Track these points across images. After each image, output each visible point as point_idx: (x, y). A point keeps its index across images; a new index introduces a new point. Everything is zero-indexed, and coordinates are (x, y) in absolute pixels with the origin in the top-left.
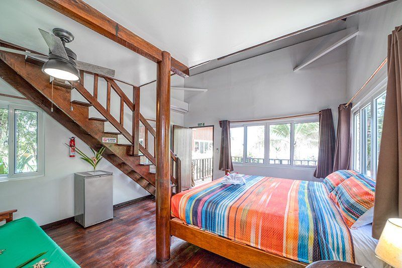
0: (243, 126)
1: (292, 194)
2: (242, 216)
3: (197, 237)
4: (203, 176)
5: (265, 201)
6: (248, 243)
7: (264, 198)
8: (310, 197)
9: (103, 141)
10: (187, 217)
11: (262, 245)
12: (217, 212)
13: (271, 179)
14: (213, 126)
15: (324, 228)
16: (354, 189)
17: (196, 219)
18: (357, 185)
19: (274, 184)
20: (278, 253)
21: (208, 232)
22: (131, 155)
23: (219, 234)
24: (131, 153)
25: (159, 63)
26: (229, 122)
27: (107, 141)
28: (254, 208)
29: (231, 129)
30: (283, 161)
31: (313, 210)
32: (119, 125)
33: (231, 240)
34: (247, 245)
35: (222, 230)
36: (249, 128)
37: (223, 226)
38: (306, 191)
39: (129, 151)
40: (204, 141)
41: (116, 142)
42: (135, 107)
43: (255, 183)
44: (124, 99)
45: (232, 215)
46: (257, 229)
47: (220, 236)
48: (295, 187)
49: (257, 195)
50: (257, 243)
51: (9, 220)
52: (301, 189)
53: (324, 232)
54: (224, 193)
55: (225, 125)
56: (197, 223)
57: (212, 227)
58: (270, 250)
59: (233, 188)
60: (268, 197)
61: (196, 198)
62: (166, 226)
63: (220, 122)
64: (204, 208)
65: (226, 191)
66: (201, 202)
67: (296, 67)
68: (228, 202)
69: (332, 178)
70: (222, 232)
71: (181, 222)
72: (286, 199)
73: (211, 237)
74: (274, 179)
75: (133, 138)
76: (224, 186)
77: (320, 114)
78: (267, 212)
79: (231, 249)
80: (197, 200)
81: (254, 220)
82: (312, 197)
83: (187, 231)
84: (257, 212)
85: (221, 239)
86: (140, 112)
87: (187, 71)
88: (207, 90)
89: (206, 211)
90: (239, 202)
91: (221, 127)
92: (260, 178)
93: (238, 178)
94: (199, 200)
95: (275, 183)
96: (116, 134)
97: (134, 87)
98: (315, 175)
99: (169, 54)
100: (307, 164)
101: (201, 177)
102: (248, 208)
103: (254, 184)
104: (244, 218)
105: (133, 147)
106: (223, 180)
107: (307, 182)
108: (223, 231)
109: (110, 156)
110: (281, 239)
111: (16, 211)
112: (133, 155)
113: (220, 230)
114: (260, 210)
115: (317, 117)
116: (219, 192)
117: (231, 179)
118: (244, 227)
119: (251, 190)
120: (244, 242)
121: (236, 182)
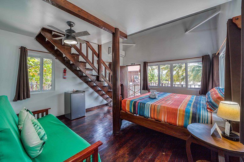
14: (140, 65)
25: (113, 34)
52: (191, 100)
111: (50, 108)
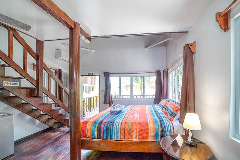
0: (118, 76)
1: (148, 112)
2: (128, 126)
3: (101, 145)
4: (90, 109)
5: (137, 117)
6: (132, 140)
7: (136, 115)
8: (155, 112)
9: (4, 85)
10: (93, 134)
11: (139, 139)
12: (114, 127)
13: (135, 106)
14: (99, 75)
16: (172, 106)
17: (100, 134)
18: (173, 104)
19: (138, 109)
20: (147, 140)
21: (108, 140)
22: (34, 97)
23: (115, 139)
24: (35, 95)
26: (110, 74)
27: (9, 85)
28: (134, 121)
30: (138, 96)
31: (159, 117)
32: (23, 71)
33: (122, 141)
34: (131, 141)
35: (117, 137)
36: (122, 78)
37: (118, 134)
38: (153, 110)
39: (33, 93)
40: (88, 85)
41: (18, 85)
42: (38, 57)
43: (129, 109)
44: (27, 49)
45: (123, 127)
46: (136, 131)
47: (115, 140)
48: (148, 109)
49: (132, 114)
50: (136, 138)
52: (151, 109)
53: (164, 125)
54: (115, 116)
55: (107, 75)
56: (101, 137)
57: (110, 137)
58: (142, 140)
59: (118, 113)
60: (138, 115)
61: (99, 121)
62: (79, 143)
63: (104, 73)
64: (106, 126)
65: (115, 115)
66: (103, 124)
67: (146, 47)
68: (119, 120)
69: (162, 103)
71: (88, 139)
72: (146, 114)
73: (111, 143)
74: (137, 106)
75: (38, 83)
76: (112, 113)
77: (156, 73)
78: (140, 122)
79: (123, 146)
80: (99, 123)
81: (135, 127)
82: (156, 112)
83: (94, 143)
84: (136, 123)
85: (117, 142)
86: (44, 62)
87: (89, 38)
88: (95, 51)
89: (107, 128)
90: (125, 119)
91: (105, 76)
92: (130, 106)
93: (120, 107)
94: (101, 123)
95: (138, 108)
96: (19, 79)
98: (154, 103)
99: (79, 25)
100: (149, 97)
102: (131, 121)
103: (128, 110)
104: (130, 127)
105: (38, 90)
106: (110, 109)
108: (118, 137)
112: (37, 96)
113: (116, 137)
114: (137, 122)
116: (111, 116)
117: (115, 107)
118: (130, 131)
119: (128, 112)
120: (130, 140)
121: (119, 109)
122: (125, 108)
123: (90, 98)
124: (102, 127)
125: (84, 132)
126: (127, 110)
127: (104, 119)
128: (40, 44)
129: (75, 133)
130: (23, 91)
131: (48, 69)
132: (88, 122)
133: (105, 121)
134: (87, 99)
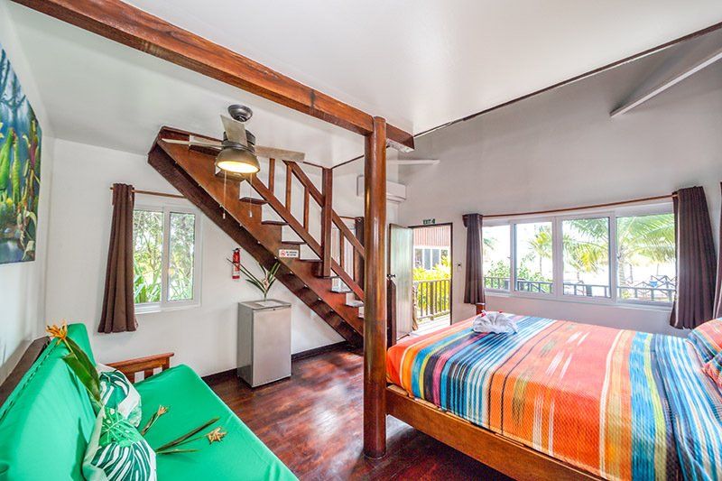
0: (509, 222)
1: (614, 358)
2: (517, 393)
3: (432, 421)
4: (432, 313)
5: (559, 369)
6: (528, 443)
7: (556, 362)
8: (656, 367)
9: (280, 256)
10: (415, 385)
11: (556, 448)
12: (469, 381)
13: (569, 325)
15: (689, 432)
17: (431, 390)
19: (575, 336)
20: (589, 469)
21: (452, 415)
22: (318, 277)
23: (473, 421)
24: (319, 274)
26: (482, 216)
27: (286, 256)
28: (539, 379)
29: (483, 228)
30: (593, 288)
31: (665, 395)
32: (302, 230)
33: (494, 433)
34: (525, 446)
35: (477, 414)
36: (520, 227)
37: (480, 407)
38: (647, 356)
39: (316, 269)
40: (432, 248)
41: (297, 256)
42: (324, 200)
43: (536, 333)
44: (309, 188)
45: (497, 389)
46: (545, 419)
47: (472, 423)
48: (622, 345)
49: (543, 355)
50: (545, 445)
51: (166, 367)
54: (478, 349)
55: (472, 222)
56: (433, 399)
57: (458, 407)
58: (573, 462)
59: (491, 340)
60: (564, 360)
61: (431, 354)
62: (380, 397)
63: (464, 216)
64: (445, 373)
65: (481, 344)
66: (439, 363)
67: (614, 110)
68: (486, 366)
69: (710, 332)
70: (477, 418)
71: (403, 393)
72: (602, 368)
73: (458, 425)
74: (575, 326)
75: (322, 250)
76: (477, 336)
78: (563, 390)
79: (495, 450)
80: (432, 358)
81: (538, 403)
82: (661, 370)
83: (415, 408)
84: (544, 388)
85: (477, 430)
86: (333, 208)
87: (409, 141)
88: (438, 162)
89: (449, 378)
90: (509, 367)
91: (466, 226)
92: (545, 323)
93: (504, 323)
94: (434, 359)
95: (577, 334)
96: (298, 244)
97: (324, 169)
101: (429, 314)
102: (527, 379)
103: (533, 334)
104: (520, 397)
105: (323, 263)
106: (473, 323)
107: (650, 336)
108: (480, 416)
109: (287, 278)
110: (595, 443)
112: (322, 277)
113: (475, 414)
114: (551, 385)
115: (669, 203)
116: (468, 345)
117: (489, 321)
118: (520, 412)
119: (530, 345)
120: (520, 439)
121: (498, 329)
122: (522, 325)
123: (432, 283)
124: (437, 371)
125: (395, 372)
126: (528, 333)
127: (446, 349)
128: (327, 174)
129: (373, 369)
130: (303, 264)
131: (338, 218)
132: (405, 348)
133: (447, 355)
134: (424, 285)
